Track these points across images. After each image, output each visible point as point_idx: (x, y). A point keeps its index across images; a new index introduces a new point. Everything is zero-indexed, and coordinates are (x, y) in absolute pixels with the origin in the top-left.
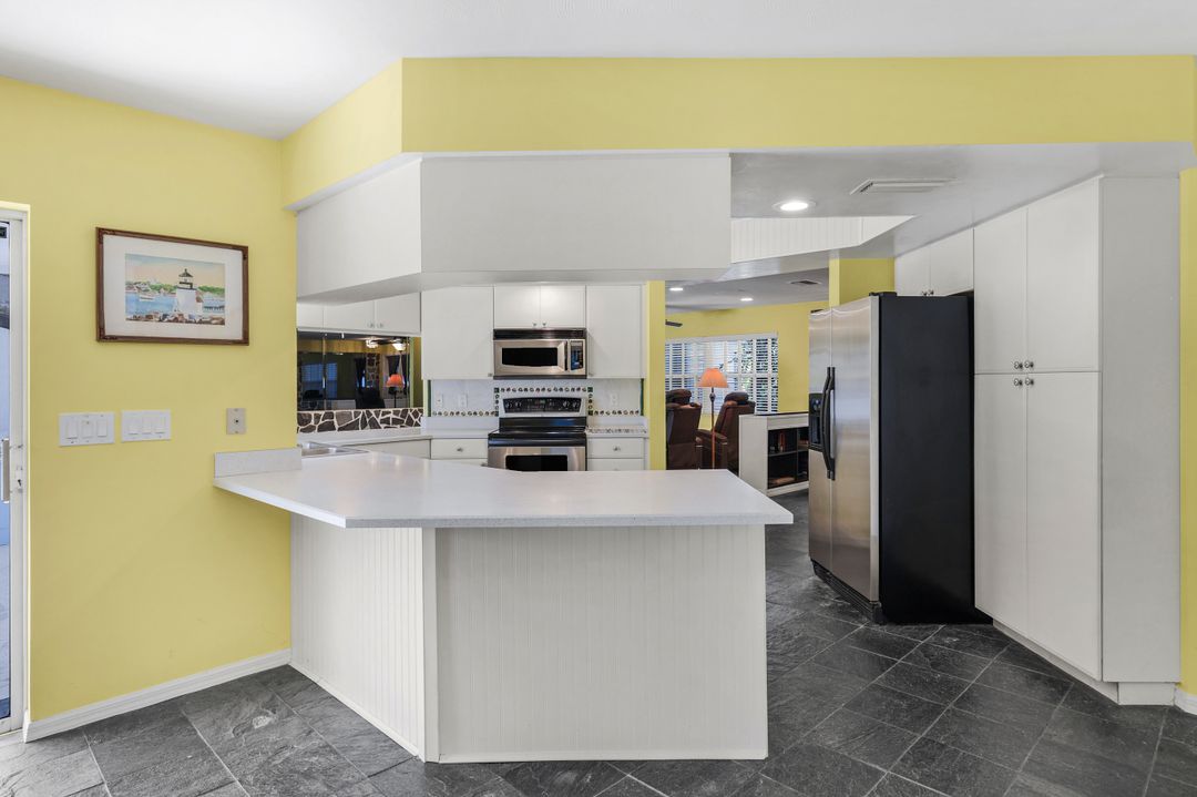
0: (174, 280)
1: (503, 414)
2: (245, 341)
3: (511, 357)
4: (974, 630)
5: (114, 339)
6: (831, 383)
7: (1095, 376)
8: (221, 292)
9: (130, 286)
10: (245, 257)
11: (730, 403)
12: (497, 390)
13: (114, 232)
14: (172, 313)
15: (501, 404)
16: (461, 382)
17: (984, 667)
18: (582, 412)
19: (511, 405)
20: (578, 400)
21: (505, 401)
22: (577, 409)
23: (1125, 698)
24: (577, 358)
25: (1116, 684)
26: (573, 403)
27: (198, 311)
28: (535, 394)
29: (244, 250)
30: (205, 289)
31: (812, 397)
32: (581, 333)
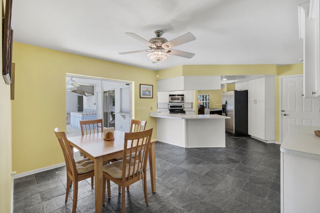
0: (146, 90)
1: (170, 108)
2: (153, 98)
3: (172, 99)
4: (248, 137)
5: (141, 98)
6: (226, 103)
7: (264, 102)
8: (150, 91)
9: (143, 91)
10: (153, 87)
11: (201, 107)
12: (168, 104)
13: (142, 84)
14: (146, 94)
15: (169, 106)
16: (162, 103)
17: (249, 141)
18: (182, 108)
19: (171, 107)
20: (182, 106)
21: (170, 106)
22: (182, 107)
23: (268, 142)
24: (183, 99)
25: (267, 141)
26: (181, 107)
27: (148, 94)
28: (175, 105)
29: (153, 86)
30: (149, 91)
31: (223, 105)
32: (183, 95)
